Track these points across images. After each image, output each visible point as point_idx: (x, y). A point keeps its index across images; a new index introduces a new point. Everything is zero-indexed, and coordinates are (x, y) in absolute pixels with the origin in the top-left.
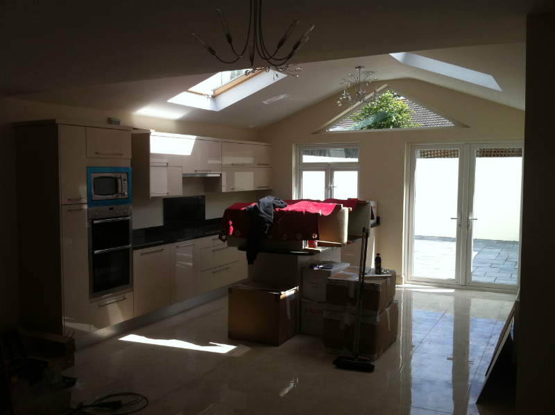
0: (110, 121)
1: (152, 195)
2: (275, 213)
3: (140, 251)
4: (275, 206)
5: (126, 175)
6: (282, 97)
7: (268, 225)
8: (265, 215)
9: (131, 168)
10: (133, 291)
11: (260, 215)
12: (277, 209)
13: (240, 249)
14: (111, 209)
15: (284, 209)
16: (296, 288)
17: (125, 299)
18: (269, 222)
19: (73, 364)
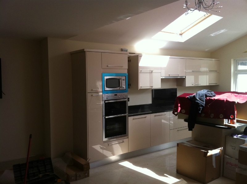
0: (122, 50)
1: (139, 88)
2: (207, 101)
3: (132, 117)
4: (206, 96)
5: (124, 77)
6: (222, 31)
7: (201, 108)
8: (199, 101)
9: (127, 74)
10: (128, 138)
11: (197, 101)
12: (208, 98)
13: (185, 121)
14: (115, 95)
15: (212, 98)
16: (220, 148)
17: (123, 142)
18: (202, 106)
19: (88, 176)
